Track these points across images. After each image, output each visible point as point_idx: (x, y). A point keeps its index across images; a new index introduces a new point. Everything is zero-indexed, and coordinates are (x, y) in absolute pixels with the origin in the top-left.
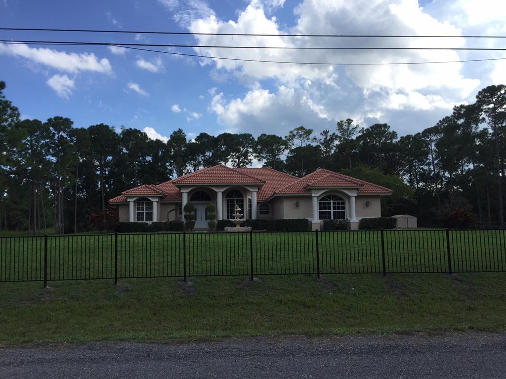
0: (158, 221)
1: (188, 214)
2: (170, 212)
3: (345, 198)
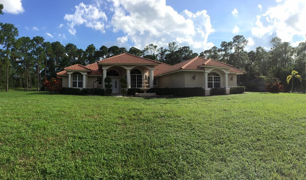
1: (107, 84)
2: (95, 82)
3: (220, 75)
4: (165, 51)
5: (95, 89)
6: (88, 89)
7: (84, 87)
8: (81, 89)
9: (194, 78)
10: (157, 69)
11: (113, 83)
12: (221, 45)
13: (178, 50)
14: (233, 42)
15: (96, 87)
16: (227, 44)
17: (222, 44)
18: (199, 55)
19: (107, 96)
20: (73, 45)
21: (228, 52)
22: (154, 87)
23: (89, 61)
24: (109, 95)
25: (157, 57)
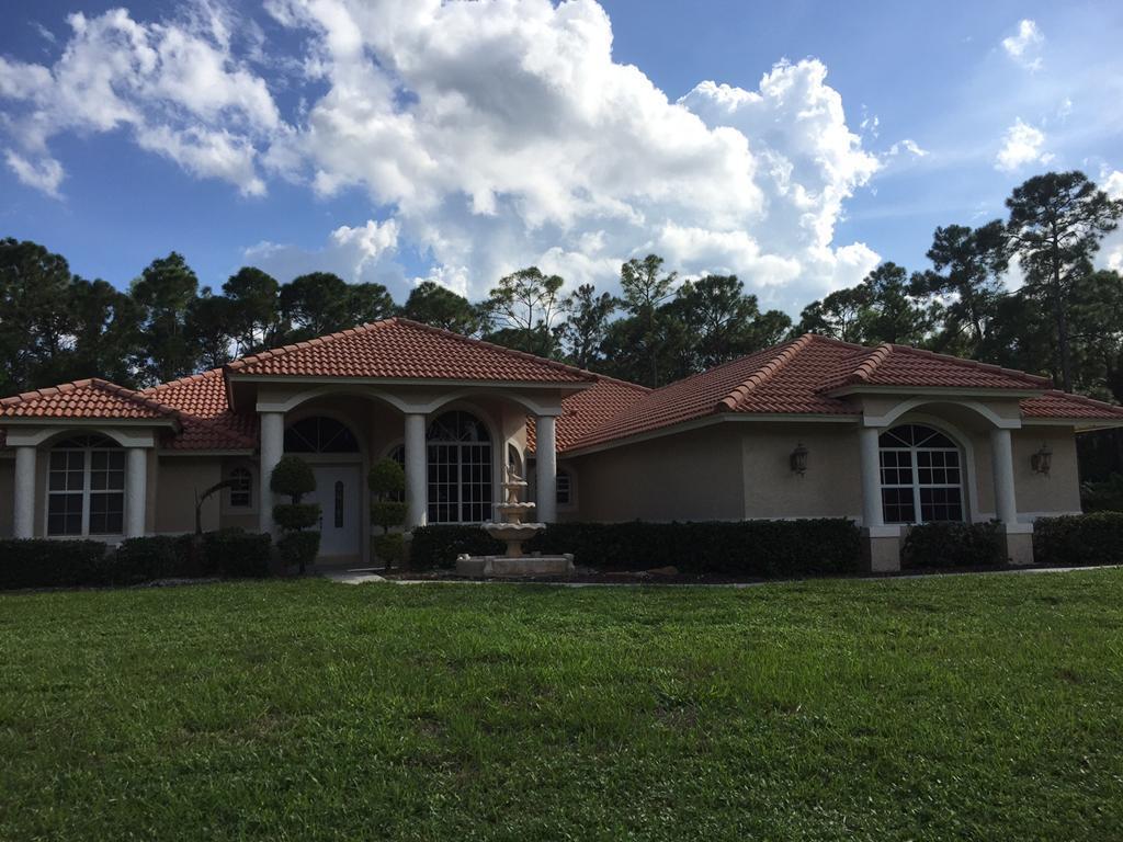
0: (153, 535)
1: (287, 500)
2: (209, 492)
3: (961, 438)
4: (607, 304)
5: (210, 537)
6: (159, 541)
7: (137, 527)
8: (114, 541)
9: (795, 463)
10: (574, 413)
11: (321, 497)
12: (930, 255)
13: (674, 297)
14: (1010, 225)
15: (211, 524)
16: (970, 241)
17: (936, 246)
18: (797, 320)
19: (291, 577)
20: (42, 251)
21: (980, 288)
22: (559, 514)
23: (155, 361)
24: (302, 572)
25: (562, 341)
